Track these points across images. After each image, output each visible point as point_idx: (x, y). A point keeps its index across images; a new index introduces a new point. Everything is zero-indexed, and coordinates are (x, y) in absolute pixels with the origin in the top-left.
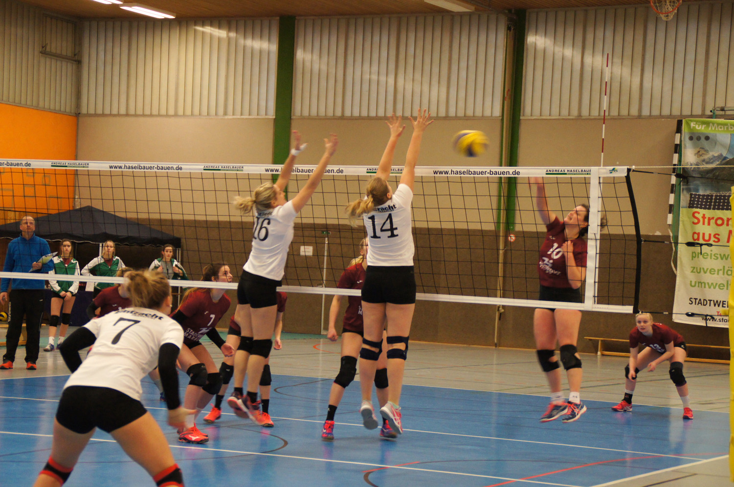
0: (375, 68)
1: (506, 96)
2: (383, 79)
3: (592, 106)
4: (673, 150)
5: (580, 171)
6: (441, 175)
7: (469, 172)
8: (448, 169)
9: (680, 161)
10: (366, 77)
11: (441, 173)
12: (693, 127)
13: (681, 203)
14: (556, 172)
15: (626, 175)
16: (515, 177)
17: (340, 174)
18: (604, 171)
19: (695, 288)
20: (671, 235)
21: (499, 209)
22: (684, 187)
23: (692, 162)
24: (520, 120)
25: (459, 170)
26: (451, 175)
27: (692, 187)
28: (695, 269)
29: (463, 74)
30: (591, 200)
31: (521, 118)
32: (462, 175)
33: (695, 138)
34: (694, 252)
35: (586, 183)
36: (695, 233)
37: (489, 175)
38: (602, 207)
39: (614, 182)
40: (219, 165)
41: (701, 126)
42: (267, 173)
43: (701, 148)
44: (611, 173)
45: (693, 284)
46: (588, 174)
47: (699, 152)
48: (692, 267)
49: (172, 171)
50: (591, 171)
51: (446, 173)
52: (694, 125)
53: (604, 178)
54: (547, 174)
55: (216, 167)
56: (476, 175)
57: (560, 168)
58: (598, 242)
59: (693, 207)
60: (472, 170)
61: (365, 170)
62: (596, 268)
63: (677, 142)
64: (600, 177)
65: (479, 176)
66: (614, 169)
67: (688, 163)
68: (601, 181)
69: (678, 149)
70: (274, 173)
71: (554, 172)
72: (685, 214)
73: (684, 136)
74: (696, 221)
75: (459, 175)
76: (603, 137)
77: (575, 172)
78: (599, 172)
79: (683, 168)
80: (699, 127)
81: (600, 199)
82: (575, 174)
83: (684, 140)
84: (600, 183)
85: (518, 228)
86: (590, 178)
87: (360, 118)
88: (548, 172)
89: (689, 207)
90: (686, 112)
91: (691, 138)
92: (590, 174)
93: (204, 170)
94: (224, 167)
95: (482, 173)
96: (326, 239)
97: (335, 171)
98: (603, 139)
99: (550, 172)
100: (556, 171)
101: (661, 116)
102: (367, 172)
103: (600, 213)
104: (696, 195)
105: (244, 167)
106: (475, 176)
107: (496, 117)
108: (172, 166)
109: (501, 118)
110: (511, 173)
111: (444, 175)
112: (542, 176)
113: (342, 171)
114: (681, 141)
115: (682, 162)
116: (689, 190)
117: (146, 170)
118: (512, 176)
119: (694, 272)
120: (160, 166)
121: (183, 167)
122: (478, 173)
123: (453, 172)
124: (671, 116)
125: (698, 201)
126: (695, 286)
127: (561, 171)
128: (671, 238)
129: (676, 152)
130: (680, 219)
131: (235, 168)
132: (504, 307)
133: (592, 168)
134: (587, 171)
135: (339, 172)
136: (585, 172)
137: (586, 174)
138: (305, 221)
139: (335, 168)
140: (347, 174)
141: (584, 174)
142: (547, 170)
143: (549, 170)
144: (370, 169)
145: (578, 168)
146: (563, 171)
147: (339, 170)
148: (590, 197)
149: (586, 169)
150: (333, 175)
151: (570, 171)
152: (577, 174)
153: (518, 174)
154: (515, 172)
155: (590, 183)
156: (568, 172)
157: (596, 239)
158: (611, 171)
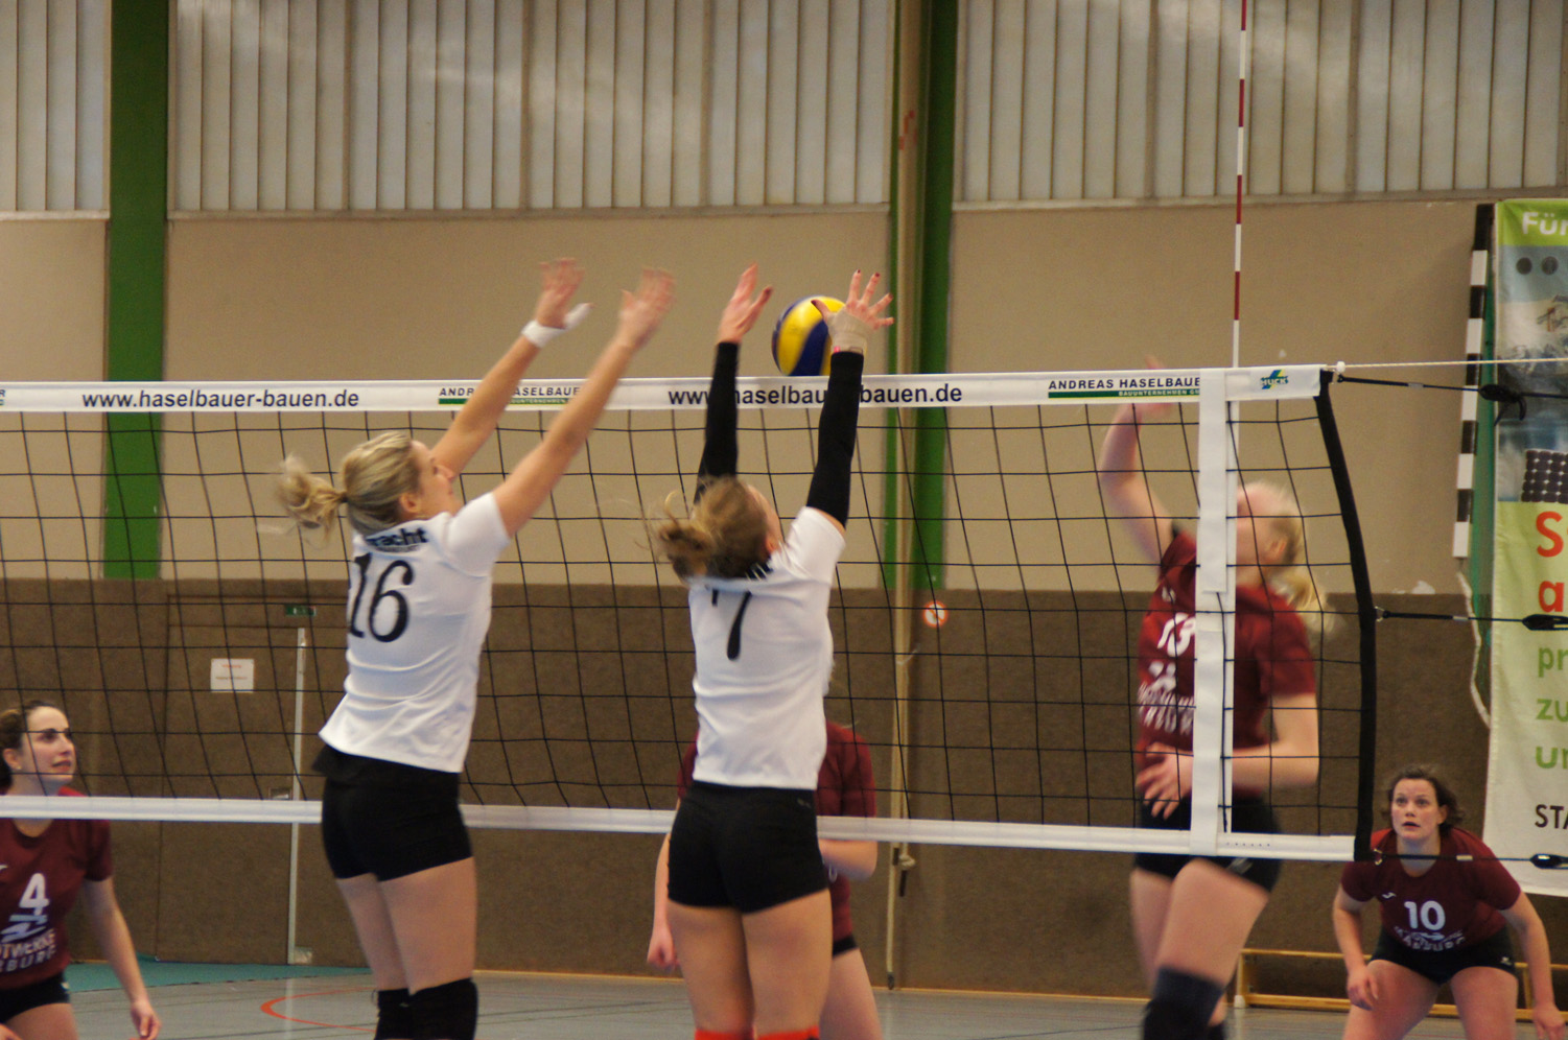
0: (453, 44)
1: (901, 133)
2: (482, 79)
3: (1193, 164)
4: (1466, 306)
5: (1163, 382)
6: (695, 406)
7: (790, 395)
9: (1489, 342)
10: (426, 73)
11: (695, 398)
12: (1530, 227)
13: (1497, 486)
14: (1082, 389)
15: (1317, 393)
16: (944, 408)
17: (348, 408)
19: (1551, 771)
20: (1468, 592)
21: (889, 517)
22: (1507, 430)
23: (1529, 347)
24: (950, 214)
25: (755, 389)
27: (1531, 428)
28: (1553, 706)
29: (756, 60)
30: (1202, 479)
31: (956, 207)
32: (766, 406)
33: (1536, 265)
34: (1548, 651)
35: (1185, 422)
36: (1545, 585)
39: (1277, 417)
41: (1555, 223)
42: (90, 409)
43: (1557, 299)
44: (1266, 387)
45: (1547, 757)
46: (1188, 392)
47: (1551, 311)
48: (1540, 701)
50: (1200, 383)
52: (1535, 223)
53: (1243, 404)
54: (1052, 395)
57: (1096, 376)
58: (1231, 621)
59: (1536, 498)
61: (434, 393)
62: (1224, 709)
63: (1480, 278)
66: (1275, 375)
67: (1515, 350)
68: (1235, 416)
69: (1480, 302)
70: (116, 408)
71: (1077, 389)
72: (1510, 520)
73: (1502, 256)
74: (1549, 544)
75: (756, 405)
76: (1238, 268)
77: (1148, 388)
78: (1226, 385)
79: (1501, 366)
80: (1548, 227)
81: (1233, 477)
82: (1145, 394)
83: (1502, 274)
84: (1230, 422)
85: (957, 579)
86: (1196, 405)
87: (408, 216)
88: (1057, 390)
89: (1526, 498)
90: (1506, 177)
91: (1524, 266)
92: (1196, 392)
96: (302, 633)
97: (330, 399)
98: (1237, 274)
99: (1062, 390)
100: (1082, 384)
101: (1422, 194)
102: (442, 402)
104: (1544, 456)
106: (810, 405)
107: (869, 205)
109: (887, 208)
110: (931, 393)
112: (1035, 402)
113: (353, 400)
114: (1490, 276)
115: (1498, 349)
116: (1521, 441)
118: (937, 404)
119: (1550, 718)
124: (1454, 193)
125: (1554, 478)
126: (1552, 765)
127: (1101, 384)
128: (1468, 603)
129: (1474, 314)
130: (1497, 539)
132: (914, 848)
133: (1205, 373)
134: (1186, 384)
135: (343, 404)
136: (1179, 387)
137: (1182, 394)
138: (230, 572)
139: (331, 389)
140: (369, 409)
141: (1177, 395)
142: (1053, 383)
143: (1061, 383)
144: (451, 391)
145: (1156, 374)
146: (1105, 384)
147: (344, 396)
148: (1198, 471)
149: (1184, 374)
150: (323, 413)
151: (1129, 384)
152: (1152, 395)
153: (956, 397)
154: (946, 391)
155: (1197, 423)
156: (1123, 388)
157: (1223, 613)
158: (1265, 382)
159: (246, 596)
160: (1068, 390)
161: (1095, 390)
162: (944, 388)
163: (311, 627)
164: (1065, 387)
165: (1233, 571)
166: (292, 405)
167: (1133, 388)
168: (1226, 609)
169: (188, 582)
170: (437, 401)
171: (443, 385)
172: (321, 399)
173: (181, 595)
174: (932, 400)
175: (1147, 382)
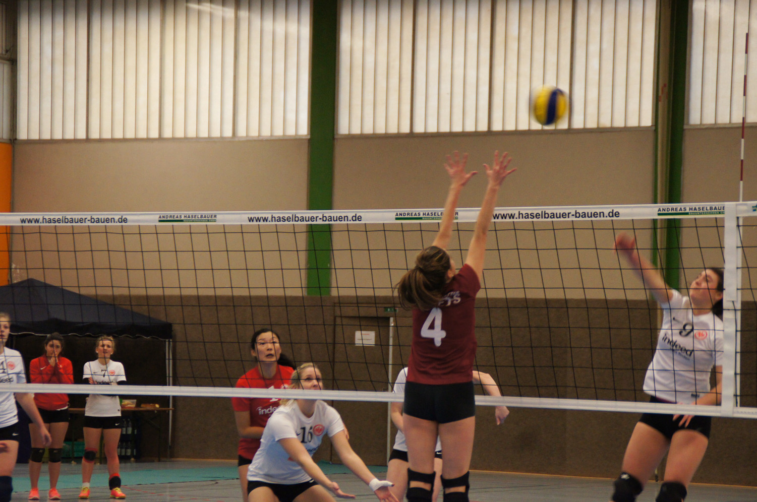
5: (708, 208)
6: (504, 220)
7: (545, 215)
8: (514, 210)
11: (504, 216)
14: (673, 212)
17: (357, 222)
18: (745, 208)
25: (529, 212)
26: (518, 220)
30: (726, 251)
32: (535, 220)
35: (718, 226)
37: (574, 219)
38: (742, 264)
40: (182, 214)
44: (755, 210)
46: (720, 213)
49: (113, 224)
50: (725, 209)
51: (512, 216)
53: (745, 219)
54: (659, 214)
55: (177, 217)
56: (555, 219)
57: (678, 206)
58: (739, 314)
60: (549, 212)
61: (393, 215)
62: (736, 353)
64: (738, 218)
65: (559, 219)
68: (741, 223)
71: (670, 212)
75: (530, 220)
76: (742, 158)
77: (702, 211)
78: (736, 210)
81: (740, 250)
82: (701, 214)
84: (738, 226)
86: (723, 219)
88: (662, 212)
92: (723, 213)
93: (160, 221)
94: (189, 217)
95: (564, 215)
96: (392, 319)
97: (350, 218)
98: (742, 161)
100: (672, 209)
102: (397, 219)
103: (740, 271)
105: (217, 217)
106: (553, 220)
108: (112, 217)
110: (606, 214)
111: (508, 220)
112: (651, 218)
113: (360, 218)
117: (74, 224)
120: (95, 217)
121: (129, 218)
122: (558, 216)
123: (521, 215)
127: (681, 209)
131: (205, 217)
133: (727, 204)
134: (719, 209)
135: (356, 220)
136: (715, 210)
137: (717, 214)
138: (361, 293)
139: (350, 213)
140: (366, 222)
141: (715, 214)
142: (660, 209)
143: (663, 209)
144: (400, 214)
145: (705, 205)
146: (683, 209)
147: (355, 217)
148: (724, 248)
149: (717, 205)
150: (347, 224)
151: (693, 209)
152: (704, 214)
153: (617, 215)
154: (612, 213)
155: (724, 227)
156: (691, 211)
157: (735, 310)
158: (754, 208)
159: (367, 303)
160: (666, 212)
161: (679, 212)
162: (611, 211)
163: (396, 317)
164: (665, 211)
165: (739, 292)
166: (334, 221)
167: (695, 211)
168: (737, 308)
169: (343, 297)
170: (395, 219)
171: (397, 211)
172: (346, 218)
173: (341, 302)
174: (606, 217)
175: (701, 208)
